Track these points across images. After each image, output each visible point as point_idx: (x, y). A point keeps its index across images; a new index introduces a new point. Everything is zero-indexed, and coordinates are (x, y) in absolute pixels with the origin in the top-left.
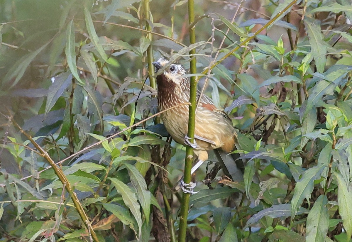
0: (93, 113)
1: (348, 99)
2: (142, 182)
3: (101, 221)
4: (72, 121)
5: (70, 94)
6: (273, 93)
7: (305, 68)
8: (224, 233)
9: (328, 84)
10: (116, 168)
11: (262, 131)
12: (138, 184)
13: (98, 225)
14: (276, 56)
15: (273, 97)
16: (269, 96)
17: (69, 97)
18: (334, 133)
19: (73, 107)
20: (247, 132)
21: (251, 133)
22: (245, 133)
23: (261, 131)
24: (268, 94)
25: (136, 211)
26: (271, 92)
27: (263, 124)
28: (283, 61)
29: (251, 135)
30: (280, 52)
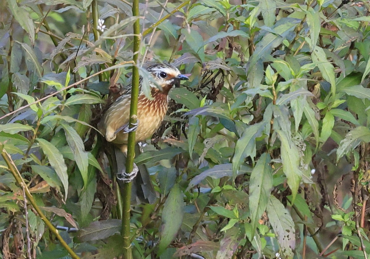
0: (33, 71)
1: (297, 54)
2: (79, 143)
3: (40, 184)
4: (10, 80)
5: (8, 52)
6: (219, 48)
7: (251, 21)
8: (169, 195)
9: (275, 37)
10: (54, 128)
11: (211, 89)
12: (75, 145)
13: (37, 188)
14: (221, 11)
15: (219, 53)
16: (214, 53)
17: (7, 55)
18: (274, 88)
19: (11, 66)
20: (195, 89)
21: (199, 91)
22: (193, 91)
23: (209, 88)
24: (214, 50)
25: (63, 173)
26: (217, 48)
27: (211, 82)
28: (228, 16)
29: (199, 93)
30: (226, 7)
